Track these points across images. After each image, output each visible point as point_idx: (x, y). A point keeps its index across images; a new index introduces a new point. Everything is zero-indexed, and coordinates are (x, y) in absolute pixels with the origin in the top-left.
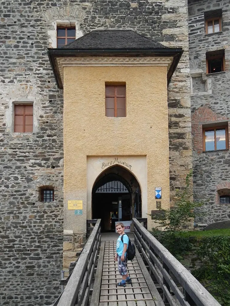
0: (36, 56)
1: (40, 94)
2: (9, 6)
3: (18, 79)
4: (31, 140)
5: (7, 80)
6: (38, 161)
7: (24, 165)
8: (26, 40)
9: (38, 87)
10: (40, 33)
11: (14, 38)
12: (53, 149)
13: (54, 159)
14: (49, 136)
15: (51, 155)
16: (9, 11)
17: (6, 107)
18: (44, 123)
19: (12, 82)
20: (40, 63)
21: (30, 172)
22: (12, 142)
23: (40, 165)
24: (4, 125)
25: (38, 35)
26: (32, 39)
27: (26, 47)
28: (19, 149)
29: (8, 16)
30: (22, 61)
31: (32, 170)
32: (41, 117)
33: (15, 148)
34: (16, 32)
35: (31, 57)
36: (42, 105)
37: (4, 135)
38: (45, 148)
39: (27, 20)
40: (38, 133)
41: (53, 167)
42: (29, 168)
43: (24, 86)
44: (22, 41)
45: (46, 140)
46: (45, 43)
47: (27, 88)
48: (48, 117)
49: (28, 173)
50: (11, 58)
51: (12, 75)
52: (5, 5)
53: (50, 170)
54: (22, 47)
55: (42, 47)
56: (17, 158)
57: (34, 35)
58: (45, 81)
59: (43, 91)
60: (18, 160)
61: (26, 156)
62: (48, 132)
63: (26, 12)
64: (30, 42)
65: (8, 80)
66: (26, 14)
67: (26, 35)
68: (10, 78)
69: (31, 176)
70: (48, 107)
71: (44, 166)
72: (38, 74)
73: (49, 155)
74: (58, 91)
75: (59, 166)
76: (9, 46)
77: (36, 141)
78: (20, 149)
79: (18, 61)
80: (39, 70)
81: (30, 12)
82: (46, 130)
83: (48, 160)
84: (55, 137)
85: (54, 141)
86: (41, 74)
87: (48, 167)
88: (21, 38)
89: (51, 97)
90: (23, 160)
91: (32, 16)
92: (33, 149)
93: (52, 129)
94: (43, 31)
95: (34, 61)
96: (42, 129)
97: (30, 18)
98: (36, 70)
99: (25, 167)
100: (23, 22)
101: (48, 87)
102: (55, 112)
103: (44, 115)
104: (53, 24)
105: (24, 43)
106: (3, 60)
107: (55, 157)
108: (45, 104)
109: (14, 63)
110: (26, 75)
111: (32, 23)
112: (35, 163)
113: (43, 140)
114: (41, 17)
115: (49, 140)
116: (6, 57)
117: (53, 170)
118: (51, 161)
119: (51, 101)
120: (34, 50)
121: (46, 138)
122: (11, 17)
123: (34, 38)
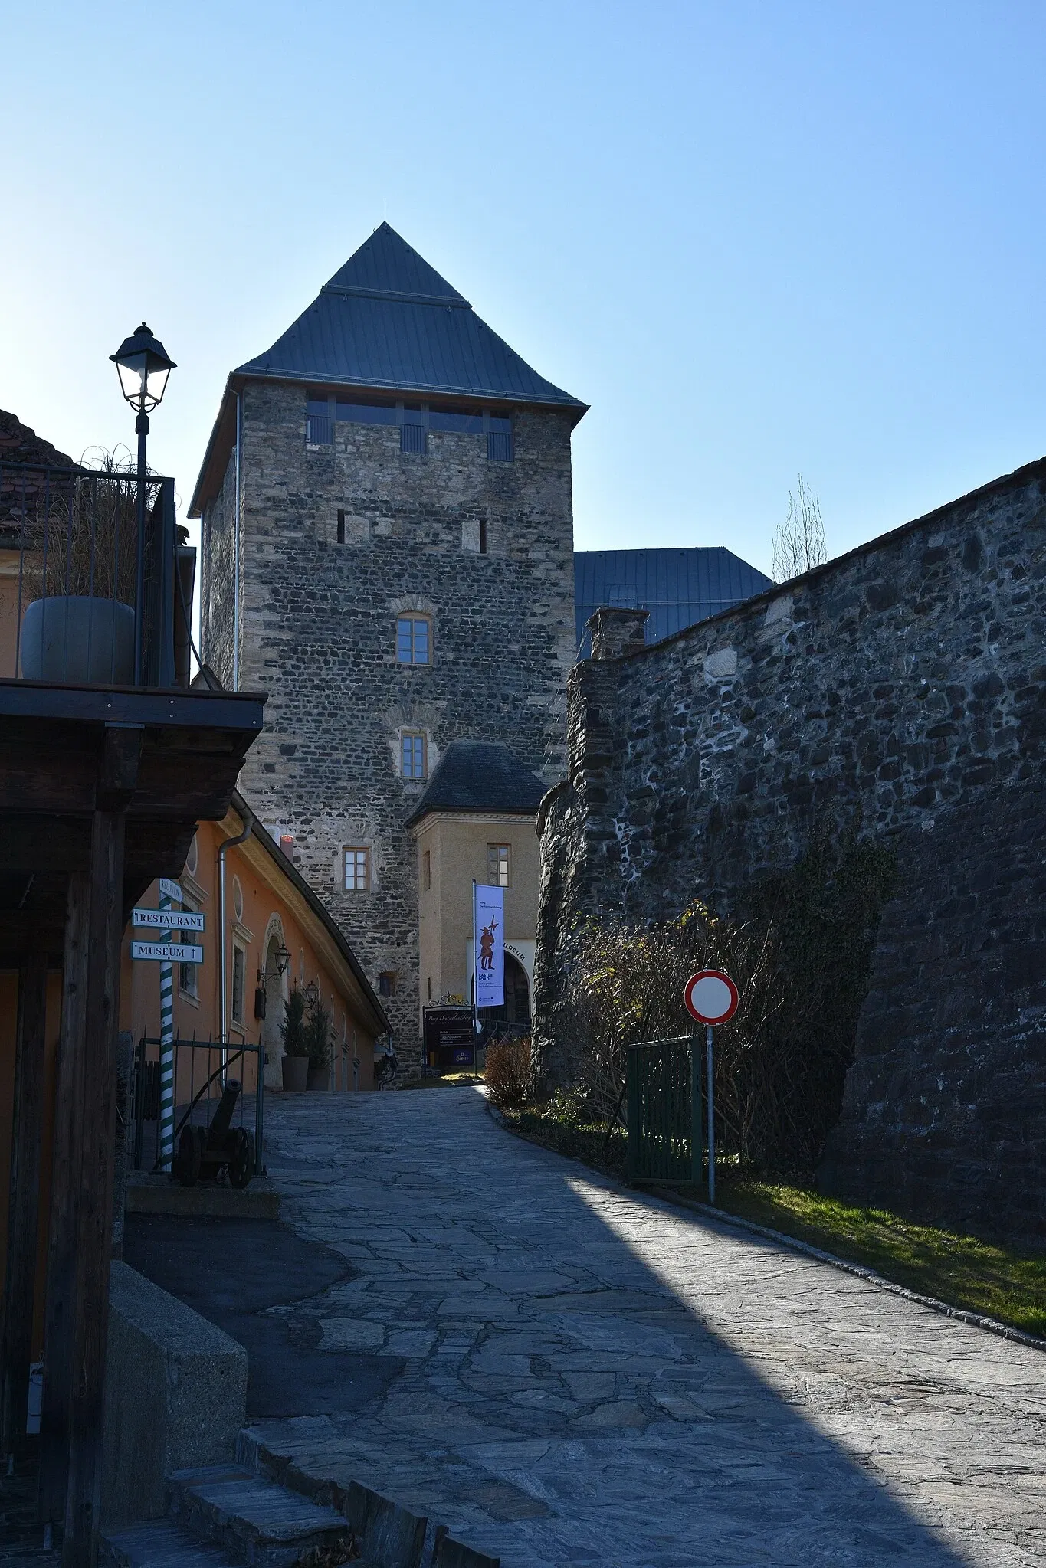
0: (373, 778)
1: (380, 835)
2: (335, 701)
3: (350, 811)
4: (369, 903)
5: (335, 813)
6: (379, 935)
7: (360, 940)
8: (359, 753)
9: (377, 824)
10: (379, 744)
11: (344, 750)
12: (398, 917)
13: (400, 932)
14: (393, 898)
15: (397, 927)
16: (335, 708)
17: (335, 853)
18: (386, 878)
19: (341, 815)
20: (379, 790)
21: (368, 950)
22: (342, 905)
23: (381, 940)
24: (332, 879)
25: (376, 747)
26: (369, 752)
27: (360, 764)
28: (353, 916)
29: (335, 715)
30: (356, 784)
31: (371, 948)
32: (382, 869)
33: (347, 915)
34: (346, 740)
35: (367, 778)
36: (383, 853)
37: (331, 894)
38: (388, 916)
39: (360, 723)
40: (378, 894)
41: (399, 945)
42: (366, 945)
43: (359, 823)
44: (354, 754)
45: (389, 904)
46: (385, 759)
47: (362, 825)
48: (390, 869)
49: (366, 952)
50: (339, 779)
51: (340, 805)
52: (330, 699)
53: (395, 949)
54: (355, 763)
55: (382, 765)
56: (350, 929)
57: (371, 747)
58: (387, 817)
59: (384, 831)
60: (352, 932)
61: (361, 927)
62: (392, 892)
63: (359, 710)
64: (365, 756)
65: (337, 813)
66: (359, 714)
67: (360, 745)
68: (338, 809)
69: (370, 956)
70: (391, 854)
71: (387, 943)
72: (378, 805)
73: (393, 927)
74: (404, 832)
75: (406, 943)
76: (337, 761)
77: (375, 904)
78: (355, 916)
79: (349, 784)
80: (379, 799)
81: (365, 711)
82: (389, 889)
83: (391, 933)
84: (400, 900)
85: (400, 905)
86: (381, 805)
87: (392, 943)
88: (352, 750)
89: (395, 840)
90: (357, 933)
91: (368, 718)
92: (371, 916)
93: (397, 888)
94: (383, 740)
95: (371, 786)
96: (384, 888)
97: (365, 721)
98: (375, 799)
99: (361, 943)
100: (355, 725)
101: (391, 826)
102: (401, 864)
103: (387, 867)
104: (396, 730)
105: (358, 757)
106: (329, 783)
107: (402, 929)
108: (387, 850)
109: (345, 788)
110: (360, 806)
111: (367, 728)
112: (375, 938)
113: (386, 905)
114: (380, 720)
115: (394, 903)
116: (333, 778)
117: (399, 949)
118: (397, 935)
119: (394, 846)
120: (371, 769)
121: (389, 901)
122: (338, 718)
123: (371, 750)
